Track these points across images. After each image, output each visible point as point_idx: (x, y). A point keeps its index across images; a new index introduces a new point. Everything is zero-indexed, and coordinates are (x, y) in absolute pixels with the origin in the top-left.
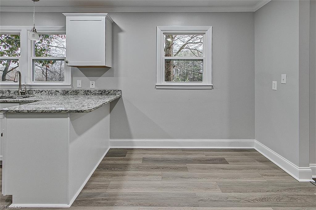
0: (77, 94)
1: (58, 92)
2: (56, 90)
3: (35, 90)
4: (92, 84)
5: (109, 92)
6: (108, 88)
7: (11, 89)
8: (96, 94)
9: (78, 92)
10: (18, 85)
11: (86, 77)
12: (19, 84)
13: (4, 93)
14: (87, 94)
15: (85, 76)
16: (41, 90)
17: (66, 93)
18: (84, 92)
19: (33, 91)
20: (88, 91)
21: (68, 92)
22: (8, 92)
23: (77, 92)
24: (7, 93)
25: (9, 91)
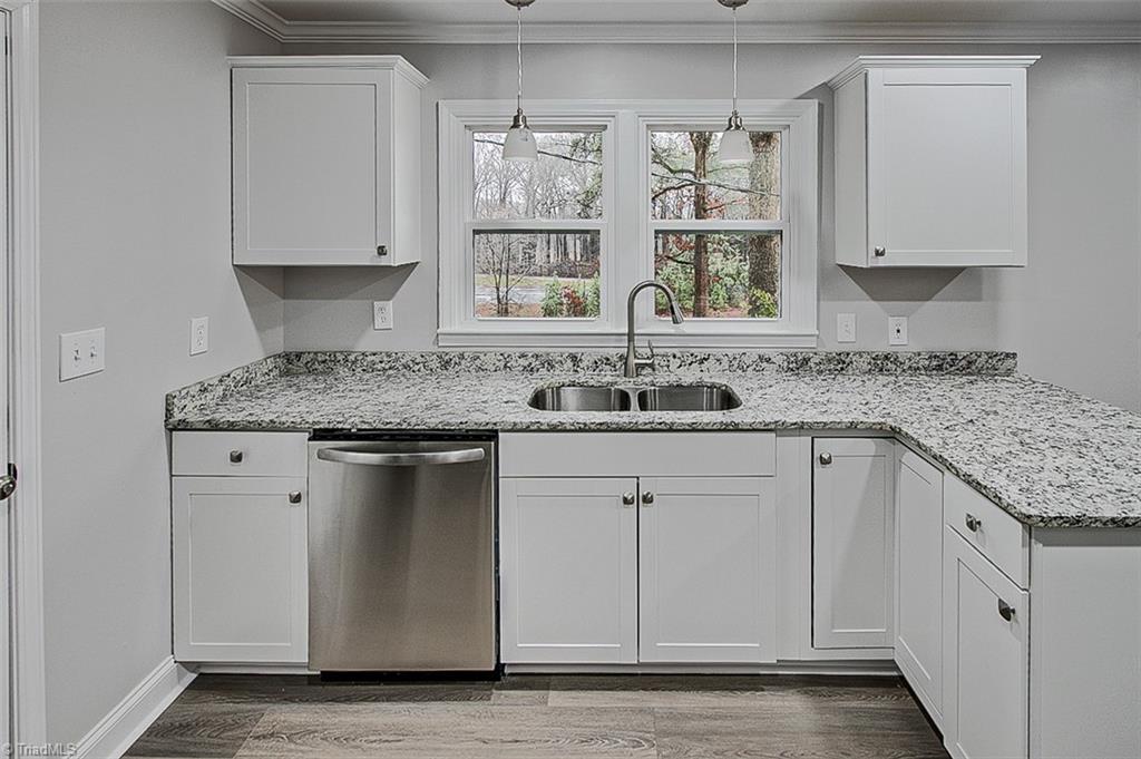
0: (842, 369)
1: (768, 360)
2: (761, 352)
3: (678, 355)
4: (898, 331)
5: (970, 363)
6: (963, 346)
7: (583, 350)
8: (918, 368)
9: (847, 360)
10: (624, 335)
11: (873, 302)
12: (627, 331)
13: (553, 367)
14: (881, 370)
15: (868, 297)
16: (700, 353)
17: (799, 365)
18: (869, 363)
19: (671, 358)
20: (886, 358)
21: (806, 361)
22: (569, 364)
23: (844, 363)
24: (565, 366)
25: (574, 358)
